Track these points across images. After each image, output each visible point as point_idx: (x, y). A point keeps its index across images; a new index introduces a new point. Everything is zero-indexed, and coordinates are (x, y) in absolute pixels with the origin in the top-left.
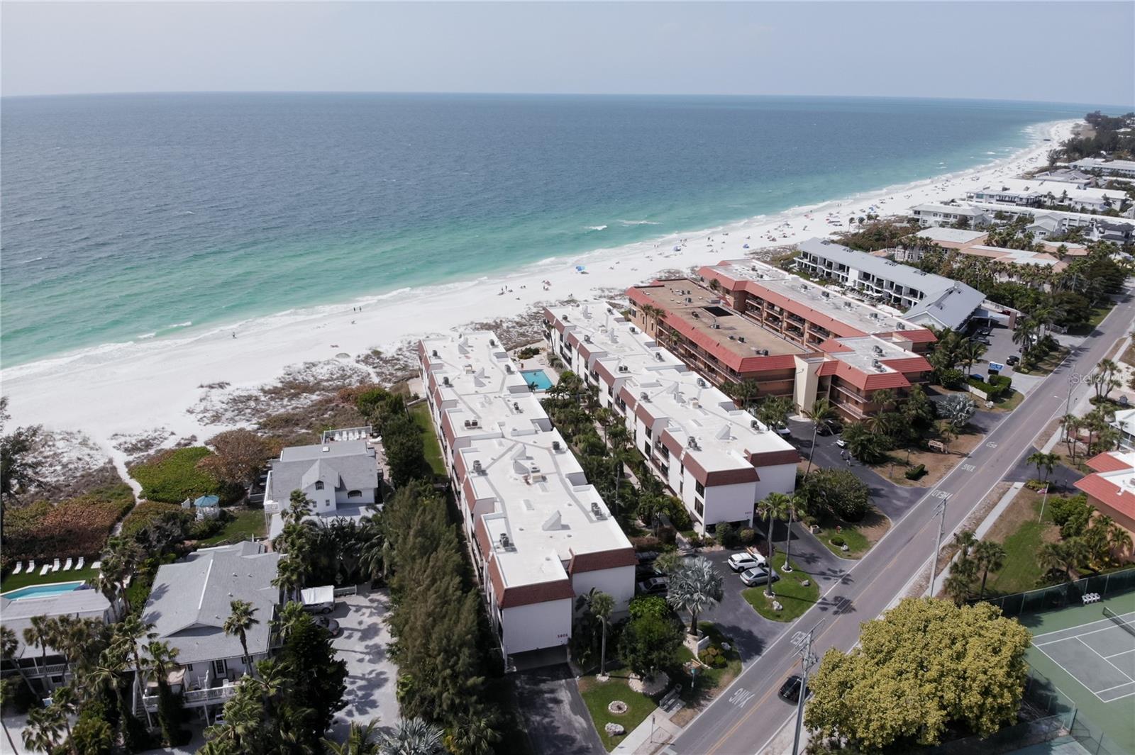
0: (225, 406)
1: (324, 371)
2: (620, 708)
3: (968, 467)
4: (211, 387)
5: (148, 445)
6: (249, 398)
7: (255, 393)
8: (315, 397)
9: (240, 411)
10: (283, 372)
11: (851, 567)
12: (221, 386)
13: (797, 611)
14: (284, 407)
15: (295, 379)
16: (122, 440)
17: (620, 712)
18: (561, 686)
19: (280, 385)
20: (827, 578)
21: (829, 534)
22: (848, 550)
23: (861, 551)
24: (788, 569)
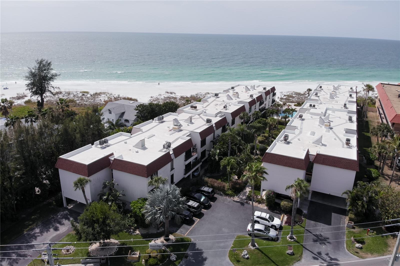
2: (68, 251)
4: (168, 93)
11: (347, 260)
20: (315, 258)
21: (360, 233)
22: (361, 248)
23: (372, 254)
24: (291, 238)
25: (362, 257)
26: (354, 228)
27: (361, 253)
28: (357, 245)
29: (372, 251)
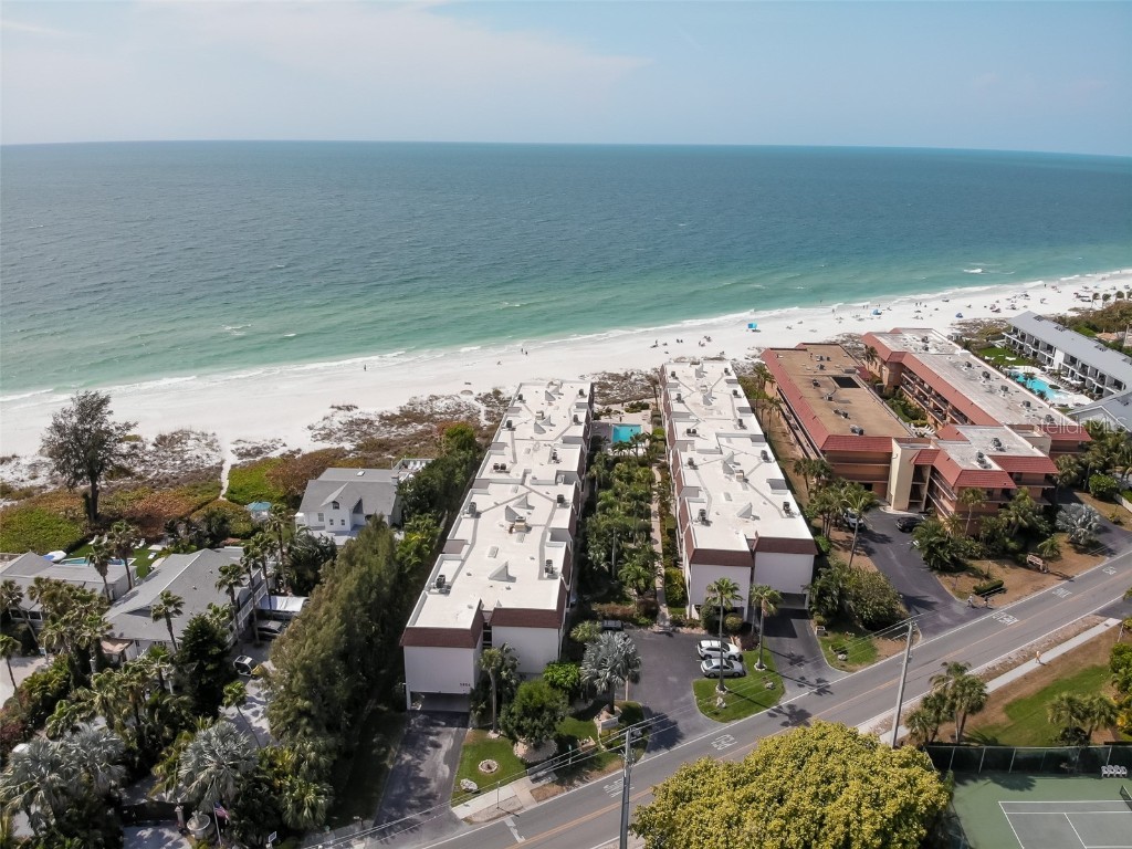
0: (340, 426)
1: (442, 405)
2: (489, 767)
3: (1062, 593)
4: (339, 408)
5: (259, 451)
6: (365, 422)
7: (373, 418)
8: (420, 427)
9: (351, 433)
10: (408, 401)
11: (836, 678)
12: (349, 408)
13: (741, 714)
14: (389, 432)
15: (414, 409)
16: (241, 445)
17: (488, 771)
18: (449, 733)
19: (398, 413)
20: (800, 686)
21: (836, 640)
22: (846, 660)
23: (861, 664)
24: (761, 667)
25: (852, 671)
26: (826, 635)
27: (848, 666)
28: (840, 657)
29: (860, 661)
